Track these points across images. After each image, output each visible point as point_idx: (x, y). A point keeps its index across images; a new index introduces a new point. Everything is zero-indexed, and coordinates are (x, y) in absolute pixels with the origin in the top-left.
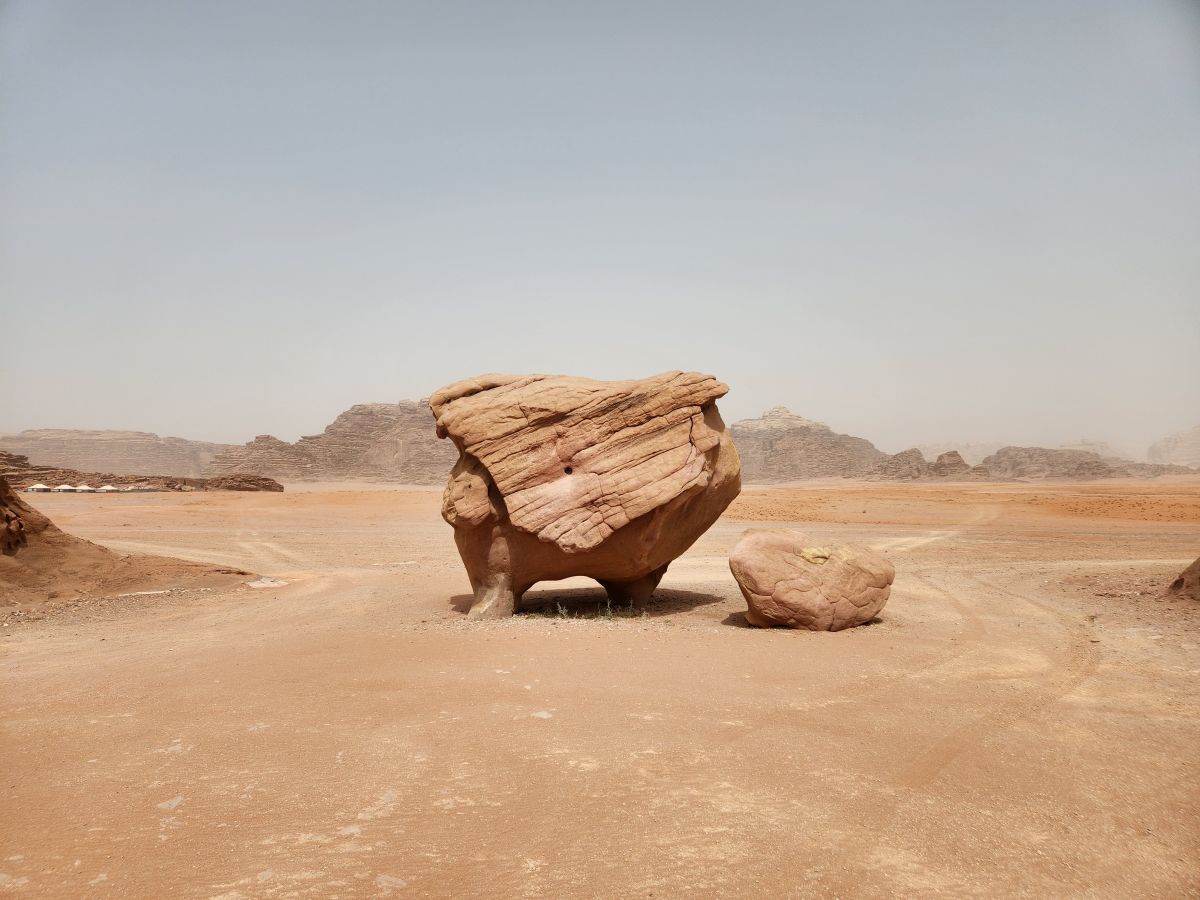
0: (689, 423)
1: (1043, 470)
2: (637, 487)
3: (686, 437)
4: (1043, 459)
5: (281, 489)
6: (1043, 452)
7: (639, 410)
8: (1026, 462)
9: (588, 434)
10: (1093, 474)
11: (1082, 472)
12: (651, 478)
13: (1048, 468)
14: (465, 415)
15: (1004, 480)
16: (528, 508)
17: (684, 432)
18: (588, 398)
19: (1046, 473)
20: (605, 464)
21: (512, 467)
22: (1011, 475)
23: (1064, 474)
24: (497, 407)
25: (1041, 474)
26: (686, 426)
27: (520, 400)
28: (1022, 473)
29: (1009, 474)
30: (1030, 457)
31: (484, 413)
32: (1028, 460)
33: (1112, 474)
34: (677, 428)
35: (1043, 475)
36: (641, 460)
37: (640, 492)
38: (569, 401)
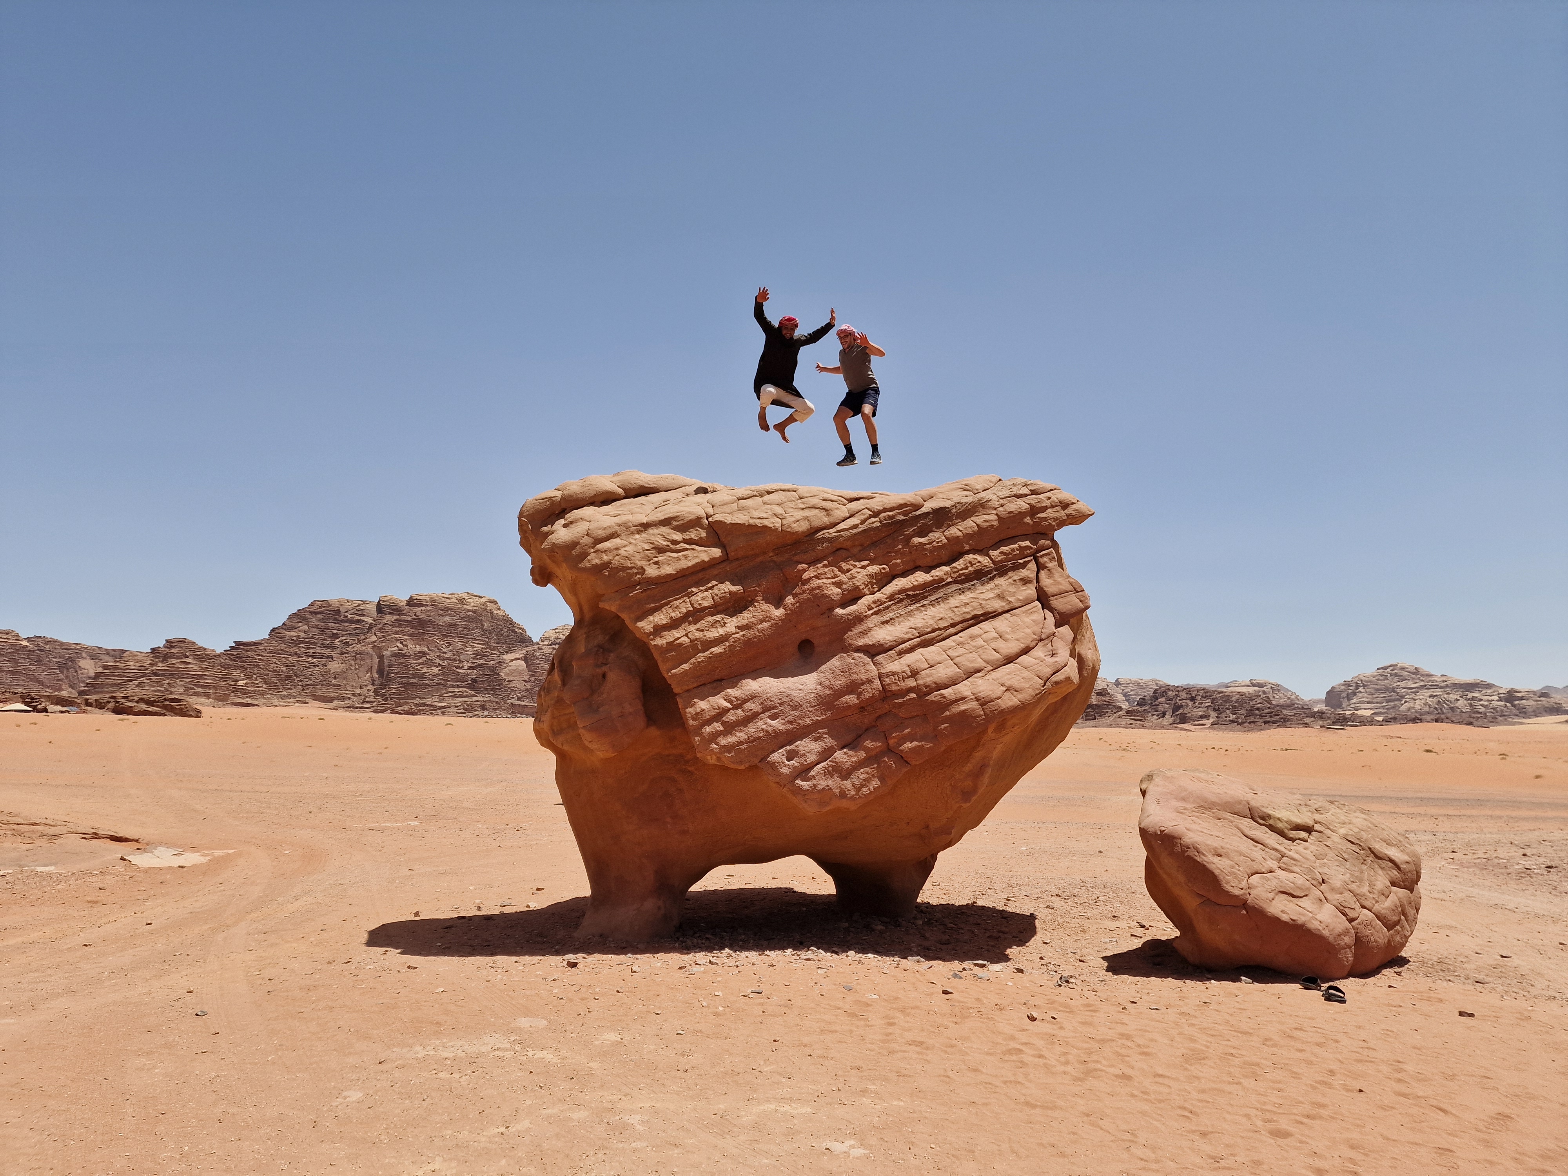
0: (1033, 566)
1: (1207, 717)
2: (954, 682)
3: (1030, 591)
4: (1208, 702)
5: (198, 714)
6: (1206, 693)
7: (937, 537)
8: (1187, 706)
9: (843, 577)
10: (1265, 723)
11: (1252, 719)
12: (980, 663)
13: (1213, 714)
14: (601, 533)
15: (1163, 727)
16: (731, 717)
17: (1025, 581)
18: (842, 511)
19: (1211, 720)
20: (882, 634)
21: (699, 635)
22: (1171, 720)
23: (1232, 721)
24: (665, 522)
25: (1204, 721)
26: (1029, 571)
27: (710, 511)
28: (1184, 719)
29: (1168, 719)
30: (1193, 699)
31: (639, 532)
32: (1190, 703)
33: (1288, 724)
34: (1011, 574)
35: (1208, 722)
36: (952, 630)
37: (964, 688)
38: (807, 513)
